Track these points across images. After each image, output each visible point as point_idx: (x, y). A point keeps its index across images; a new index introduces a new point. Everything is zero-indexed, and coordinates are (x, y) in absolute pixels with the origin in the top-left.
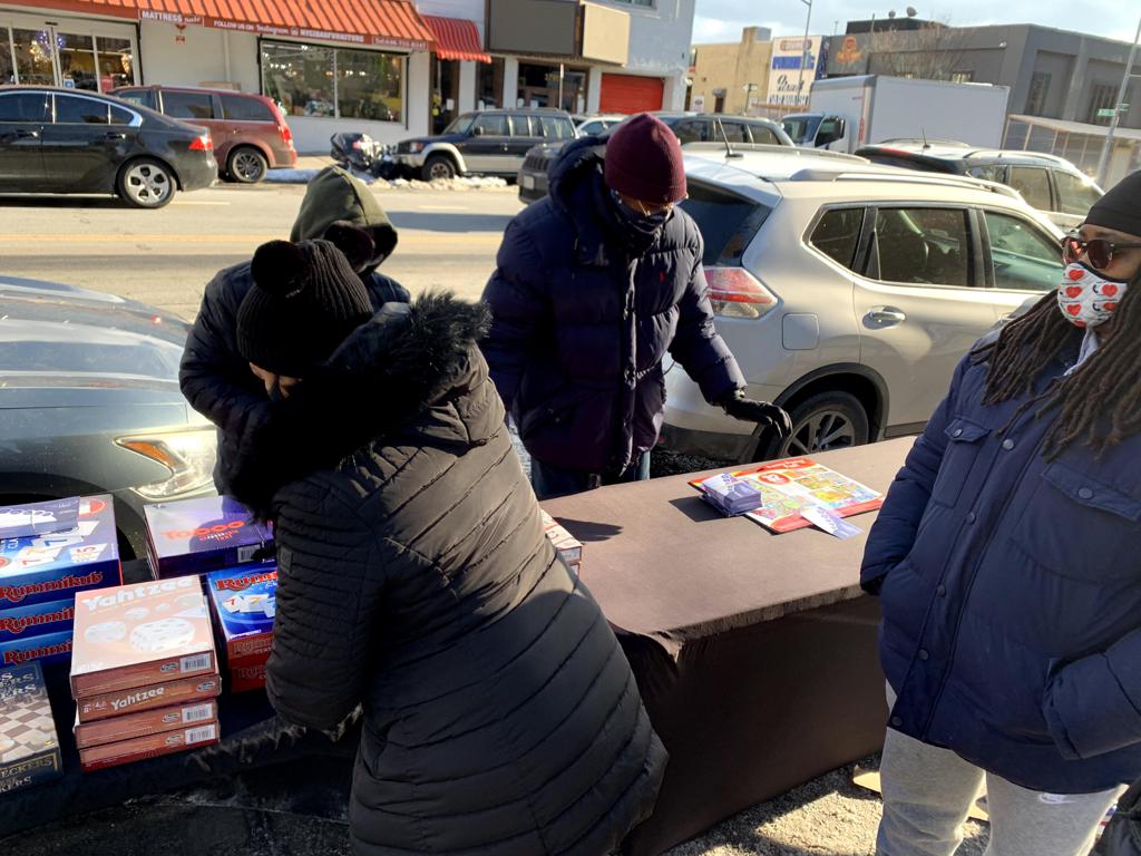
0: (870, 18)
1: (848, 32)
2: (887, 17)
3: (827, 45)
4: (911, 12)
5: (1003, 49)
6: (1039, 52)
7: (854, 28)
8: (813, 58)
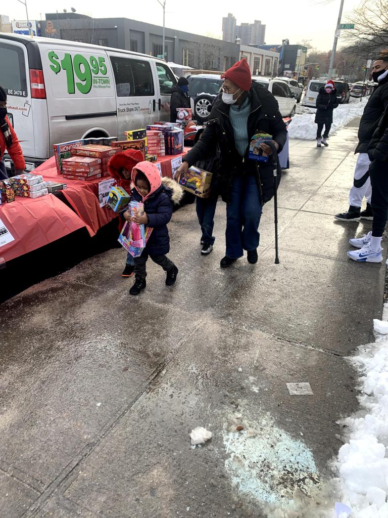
0: (56, 12)
1: (47, 19)
2: (63, 12)
3: (39, 26)
4: (73, 10)
5: (116, 28)
6: (130, 30)
7: (49, 16)
8: (34, 32)
